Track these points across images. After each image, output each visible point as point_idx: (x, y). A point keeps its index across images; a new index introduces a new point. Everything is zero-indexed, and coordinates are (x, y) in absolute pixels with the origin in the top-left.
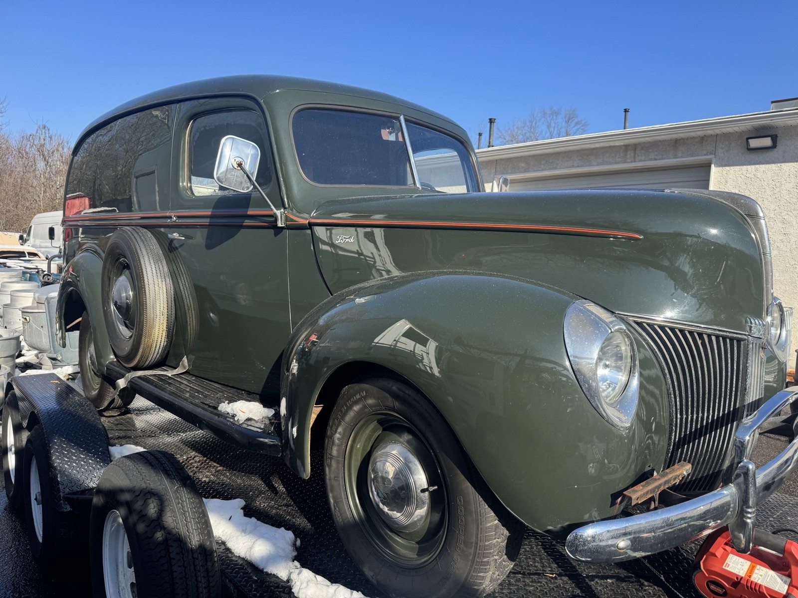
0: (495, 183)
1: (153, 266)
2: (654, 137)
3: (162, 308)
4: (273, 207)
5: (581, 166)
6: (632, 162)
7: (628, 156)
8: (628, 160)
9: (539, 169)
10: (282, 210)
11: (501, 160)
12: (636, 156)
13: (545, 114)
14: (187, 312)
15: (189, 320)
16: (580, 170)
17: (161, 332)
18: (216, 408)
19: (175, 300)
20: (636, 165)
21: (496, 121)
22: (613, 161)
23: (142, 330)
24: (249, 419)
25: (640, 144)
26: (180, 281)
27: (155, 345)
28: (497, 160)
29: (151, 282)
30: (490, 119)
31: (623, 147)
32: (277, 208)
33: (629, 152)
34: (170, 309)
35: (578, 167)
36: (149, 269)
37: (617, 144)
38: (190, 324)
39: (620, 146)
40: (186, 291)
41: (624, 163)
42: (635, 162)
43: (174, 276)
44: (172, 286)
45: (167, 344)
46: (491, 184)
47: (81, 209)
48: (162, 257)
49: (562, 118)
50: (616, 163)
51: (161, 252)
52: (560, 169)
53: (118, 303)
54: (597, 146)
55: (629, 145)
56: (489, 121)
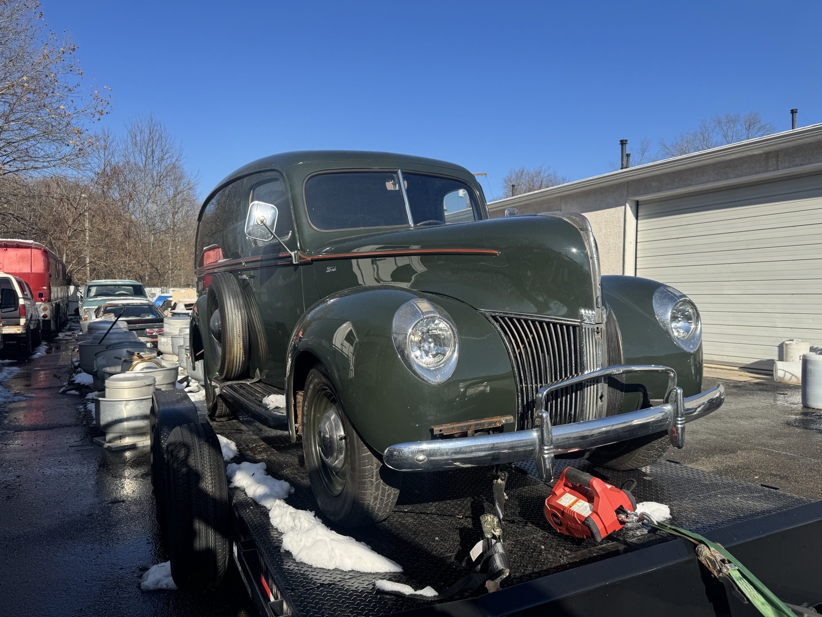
0: (628, 205)
1: (232, 300)
2: (797, 141)
3: (238, 331)
4: (288, 250)
5: (718, 180)
6: (774, 170)
7: (770, 164)
8: (770, 169)
9: (673, 187)
10: (296, 252)
11: (633, 181)
12: (779, 163)
13: (720, 123)
14: (258, 334)
15: (259, 341)
16: (718, 184)
17: (239, 350)
18: (261, 402)
19: (248, 325)
20: (778, 174)
21: (627, 142)
22: (754, 171)
23: (226, 349)
24: (277, 408)
25: (782, 150)
26: (251, 311)
27: (235, 360)
28: (628, 182)
29: (230, 312)
30: (622, 141)
31: (764, 155)
32: (292, 251)
33: (770, 160)
34: (244, 333)
35: (715, 181)
36: (228, 302)
37: (756, 153)
38: (261, 344)
39: (760, 155)
40: (256, 318)
41: (766, 172)
42: (778, 170)
43: (247, 306)
44: (246, 315)
45: (245, 359)
46: (623, 207)
47: (217, 259)
48: (239, 293)
49: (741, 125)
50: (757, 173)
51: (239, 290)
52: (696, 185)
53: (215, 332)
54: (733, 157)
55: (770, 152)
56: (620, 142)
